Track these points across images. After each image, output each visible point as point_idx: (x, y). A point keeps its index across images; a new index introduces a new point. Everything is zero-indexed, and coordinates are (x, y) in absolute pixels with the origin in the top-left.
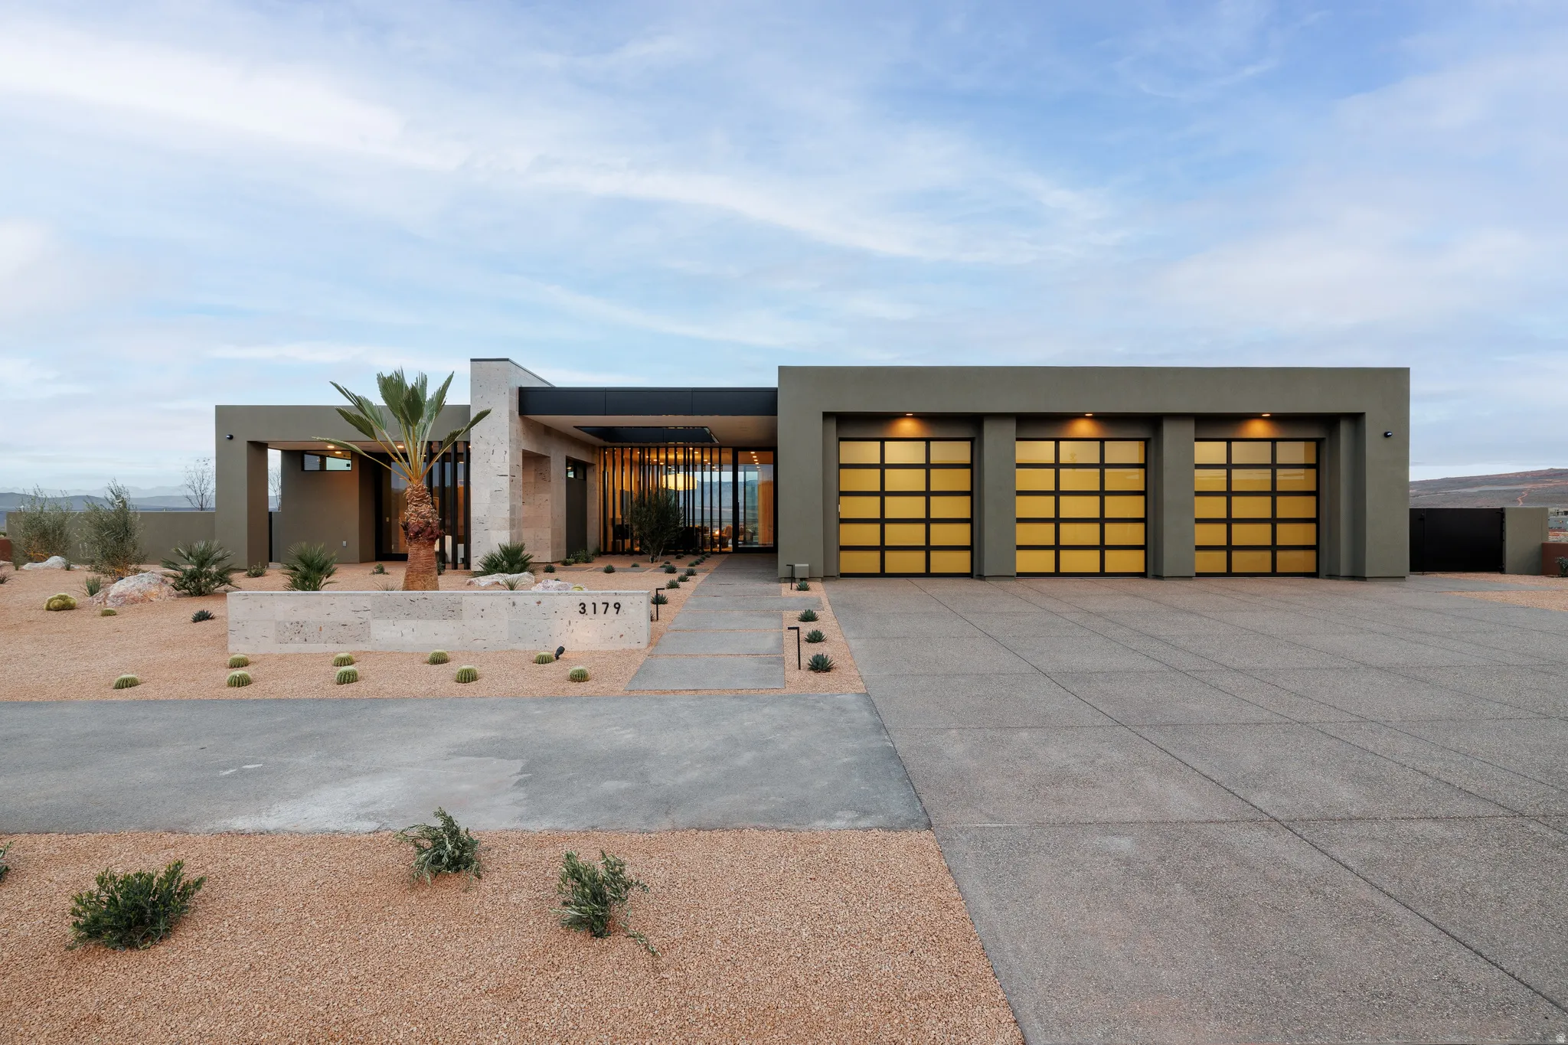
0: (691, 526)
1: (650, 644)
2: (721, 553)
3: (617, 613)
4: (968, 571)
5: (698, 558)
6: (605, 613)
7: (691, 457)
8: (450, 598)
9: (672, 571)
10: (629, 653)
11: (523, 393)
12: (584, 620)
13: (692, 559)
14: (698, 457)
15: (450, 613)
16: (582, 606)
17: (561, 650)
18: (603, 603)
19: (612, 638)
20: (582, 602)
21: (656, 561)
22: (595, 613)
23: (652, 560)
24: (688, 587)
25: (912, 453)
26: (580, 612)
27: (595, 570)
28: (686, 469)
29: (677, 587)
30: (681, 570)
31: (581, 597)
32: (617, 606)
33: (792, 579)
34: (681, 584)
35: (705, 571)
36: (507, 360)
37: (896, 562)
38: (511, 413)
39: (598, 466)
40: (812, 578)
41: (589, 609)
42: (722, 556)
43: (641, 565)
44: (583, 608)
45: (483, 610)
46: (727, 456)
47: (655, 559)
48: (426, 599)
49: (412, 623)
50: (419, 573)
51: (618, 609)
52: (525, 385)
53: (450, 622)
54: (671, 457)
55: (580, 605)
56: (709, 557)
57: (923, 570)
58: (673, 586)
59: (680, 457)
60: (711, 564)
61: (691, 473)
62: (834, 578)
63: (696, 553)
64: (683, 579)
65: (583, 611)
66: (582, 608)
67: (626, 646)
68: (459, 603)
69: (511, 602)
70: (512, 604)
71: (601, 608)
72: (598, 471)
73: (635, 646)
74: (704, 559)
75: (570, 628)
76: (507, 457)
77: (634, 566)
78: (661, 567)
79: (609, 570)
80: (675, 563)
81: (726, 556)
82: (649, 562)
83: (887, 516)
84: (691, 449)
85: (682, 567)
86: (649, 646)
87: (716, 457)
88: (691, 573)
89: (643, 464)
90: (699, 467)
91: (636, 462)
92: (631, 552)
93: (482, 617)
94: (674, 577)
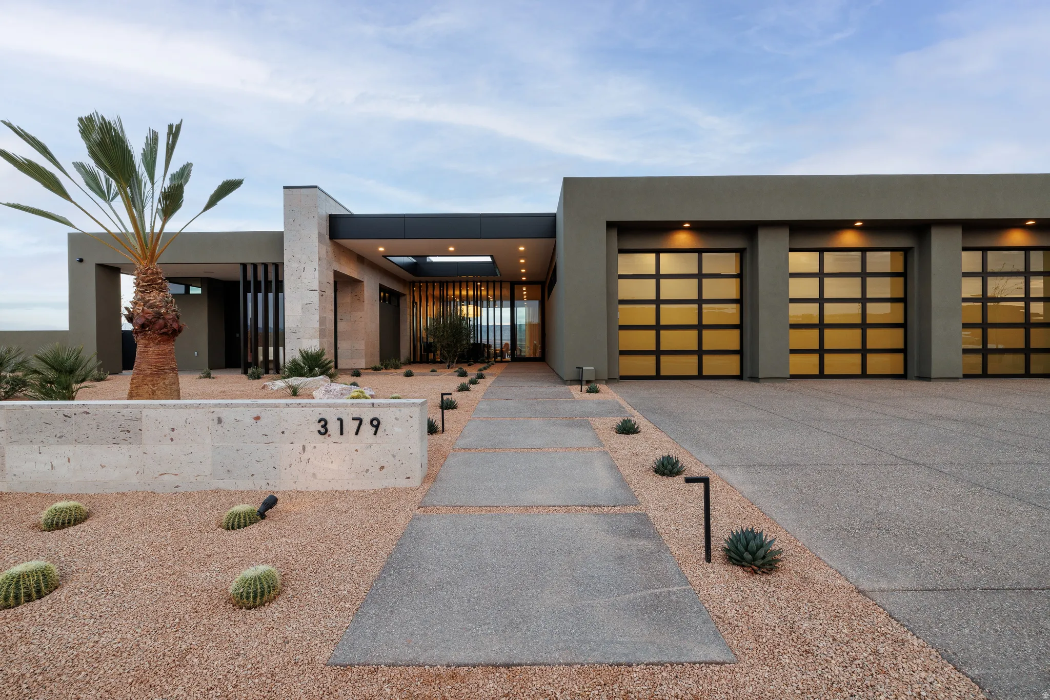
0: (479, 342)
1: (426, 478)
2: (501, 362)
3: (375, 434)
4: (738, 373)
5: (486, 365)
6: (357, 433)
7: (479, 293)
8: (125, 411)
9: (463, 374)
10: (396, 494)
11: (333, 220)
12: (324, 443)
13: (481, 366)
14: (484, 293)
15: (123, 435)
16: (323, 423)
17: (271, 502)
18: (354, 419)
19: (367, 471)
20: (321, 417)
21: (452, 368)
22: (342, 433)
23: (449, 366)
24: (478, 390)
25: (687, 263)
26: (319, 432)
27: (397, 375)
28: (475, 304)
29: (468, 389)
30: (471, 374)
31: (319, 410)
32: (375, 423)
33: (579, 381)
34: (472, 387)
35: (493, 375)
36: (316, 187)
37: (669, 365)
38: (320, 235)
39: (408, 297)
40: (598, 380)
41: (333, 427)
42: (503, 364)
43: (439, 371)
44: (324, 426)
45: (173, 430)
46: (506, 292)
47: (451, 366)
48: (88, 413)
49: (67, 450)
50: (146, 375)
51: (377, 427)
52: (334, 213)
53: (124, 448)
54: (464, 293)
55: (319, 421)
56: (493, 364)
57: (695, 373)
58: (463, 388)
59: (471, 293)
60: (496, 369)
61: (479, 308)
62: (616, 381)
63: (483, 362)
64: (473, 382)
65: (324, 431)
66: (322, 426)
67: (389, 483)
68: (137, 419)
69: (215, 416)
70: (216, 421)
71: (350, 426)
72: (408, 300)
73: (402, 483)
74: (490, 366)
75: (305, 457)
76: (317, 273)
77: (433, 371)
78: (455, 372)
79: (409, 374)
80: (466, 368)
81: (507, 364)
82: (446, 368)
83: (663, 323)
84: (479, 284)
85: (472, 372)
86: (423, 482)
87: (498, 293)
88: (481, 377)
89: (443, 300)
90: (485, 303)
91: (437, 297)
92: (434, 362)
93: (172, 440)
94: (465, 380)
